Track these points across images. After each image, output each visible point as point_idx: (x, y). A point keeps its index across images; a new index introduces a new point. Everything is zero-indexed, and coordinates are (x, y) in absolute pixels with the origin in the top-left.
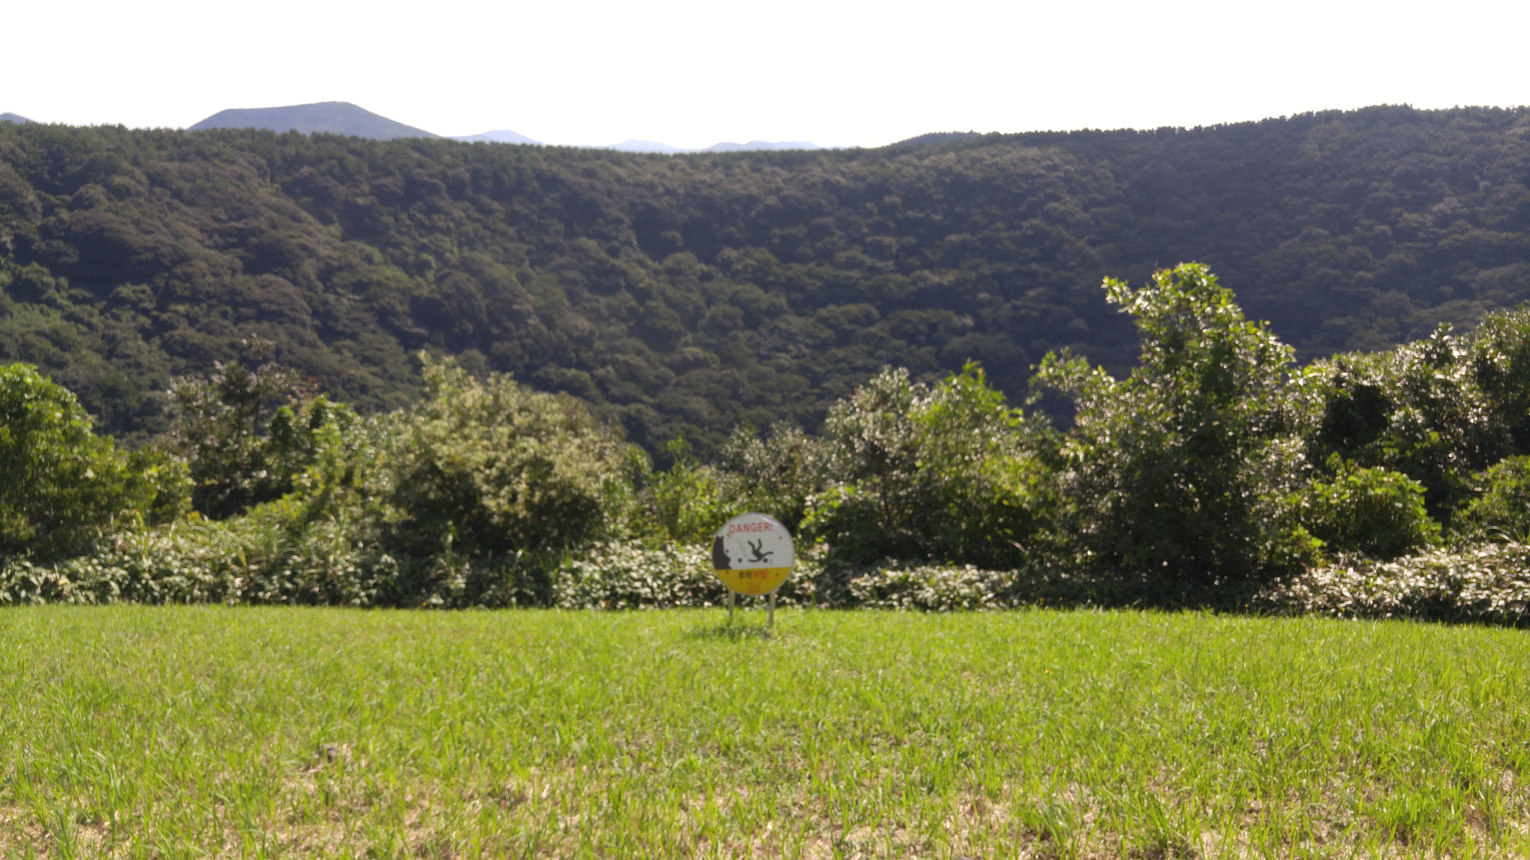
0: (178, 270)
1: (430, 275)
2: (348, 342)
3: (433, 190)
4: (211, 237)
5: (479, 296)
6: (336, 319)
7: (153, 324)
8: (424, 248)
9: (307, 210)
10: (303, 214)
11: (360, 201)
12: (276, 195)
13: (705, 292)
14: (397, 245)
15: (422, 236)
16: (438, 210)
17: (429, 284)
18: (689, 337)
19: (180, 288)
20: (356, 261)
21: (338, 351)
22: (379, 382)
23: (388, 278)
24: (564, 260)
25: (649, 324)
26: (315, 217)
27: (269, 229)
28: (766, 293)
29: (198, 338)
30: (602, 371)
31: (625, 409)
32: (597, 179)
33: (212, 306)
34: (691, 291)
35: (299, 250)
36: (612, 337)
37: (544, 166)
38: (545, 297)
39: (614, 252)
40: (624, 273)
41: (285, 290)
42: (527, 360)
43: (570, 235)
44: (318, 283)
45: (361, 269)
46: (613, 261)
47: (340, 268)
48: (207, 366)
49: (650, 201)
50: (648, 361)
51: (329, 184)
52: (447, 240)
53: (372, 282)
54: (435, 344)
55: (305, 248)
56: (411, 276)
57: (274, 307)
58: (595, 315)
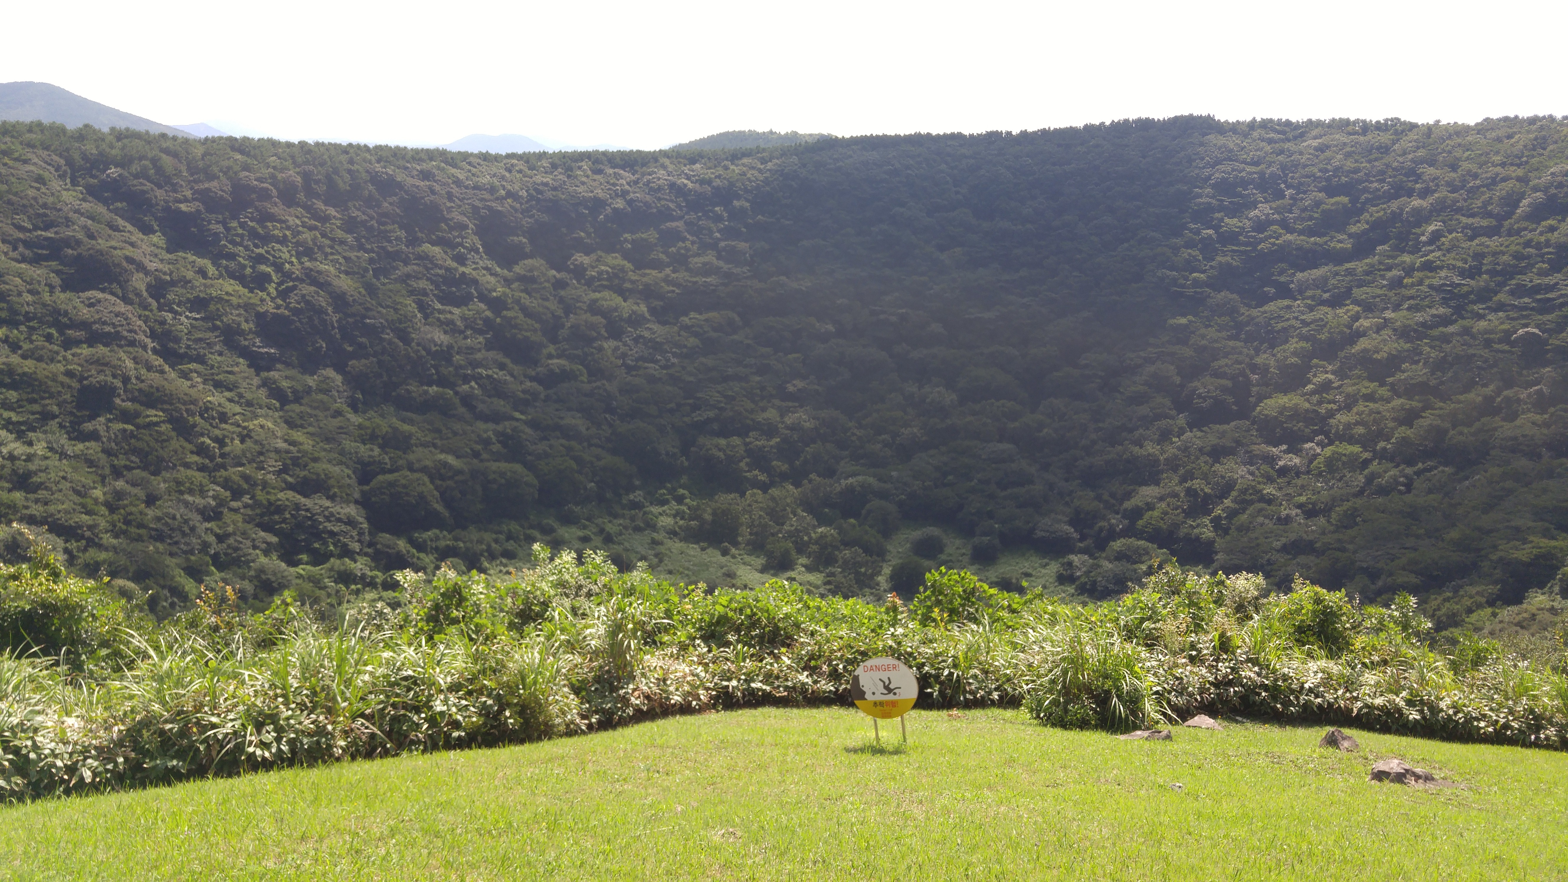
1: (272, 288)
2: (193, 366)
3: (264, 195)
4: (15, 249)
5: (330, 310)
6: (177, 340)
8: (260, 259)
9: (122, 217)
10: (121, 222)
11: (183, 207)
12: (84, 200)
13: (561, 300)
14: (232, 257)
15: (256, 246)
16: (272, 218)
17: (273, 299)
18: (551, 349)
20: (190, 275)
21: (185, 375)
22: (238, 409)
23: (227, 293)
24: (409, 269)
25: (508, 335)
26: (134, 225)
27: (86, 240)
28: (625, 301)
29: (29, 366)
30: (466, 387)
31: (500, 428)
32: (435, 181)
33: (32, 329)
34: (547, 299)
35: (125, 264)
36: (471, 350)
37: (378, 167)
38: (396, 310)
39: (461, 260)
40: (475, 282)
41: (117, 309)
42: (385, 378)
43: (413, 241)
44: (150, 300)
45: (197, 284)
46: (462, 269)
47: (173, 283)
48: (43, 398)
49: (494, 205)
50: (512, 375)
51: (145, 188)
52: (285, 249)
53: (212, 298)
54: (288, 365)
55: (130, 260)
56: (251, 291)
57: (107, 329)
58: (450, 328)
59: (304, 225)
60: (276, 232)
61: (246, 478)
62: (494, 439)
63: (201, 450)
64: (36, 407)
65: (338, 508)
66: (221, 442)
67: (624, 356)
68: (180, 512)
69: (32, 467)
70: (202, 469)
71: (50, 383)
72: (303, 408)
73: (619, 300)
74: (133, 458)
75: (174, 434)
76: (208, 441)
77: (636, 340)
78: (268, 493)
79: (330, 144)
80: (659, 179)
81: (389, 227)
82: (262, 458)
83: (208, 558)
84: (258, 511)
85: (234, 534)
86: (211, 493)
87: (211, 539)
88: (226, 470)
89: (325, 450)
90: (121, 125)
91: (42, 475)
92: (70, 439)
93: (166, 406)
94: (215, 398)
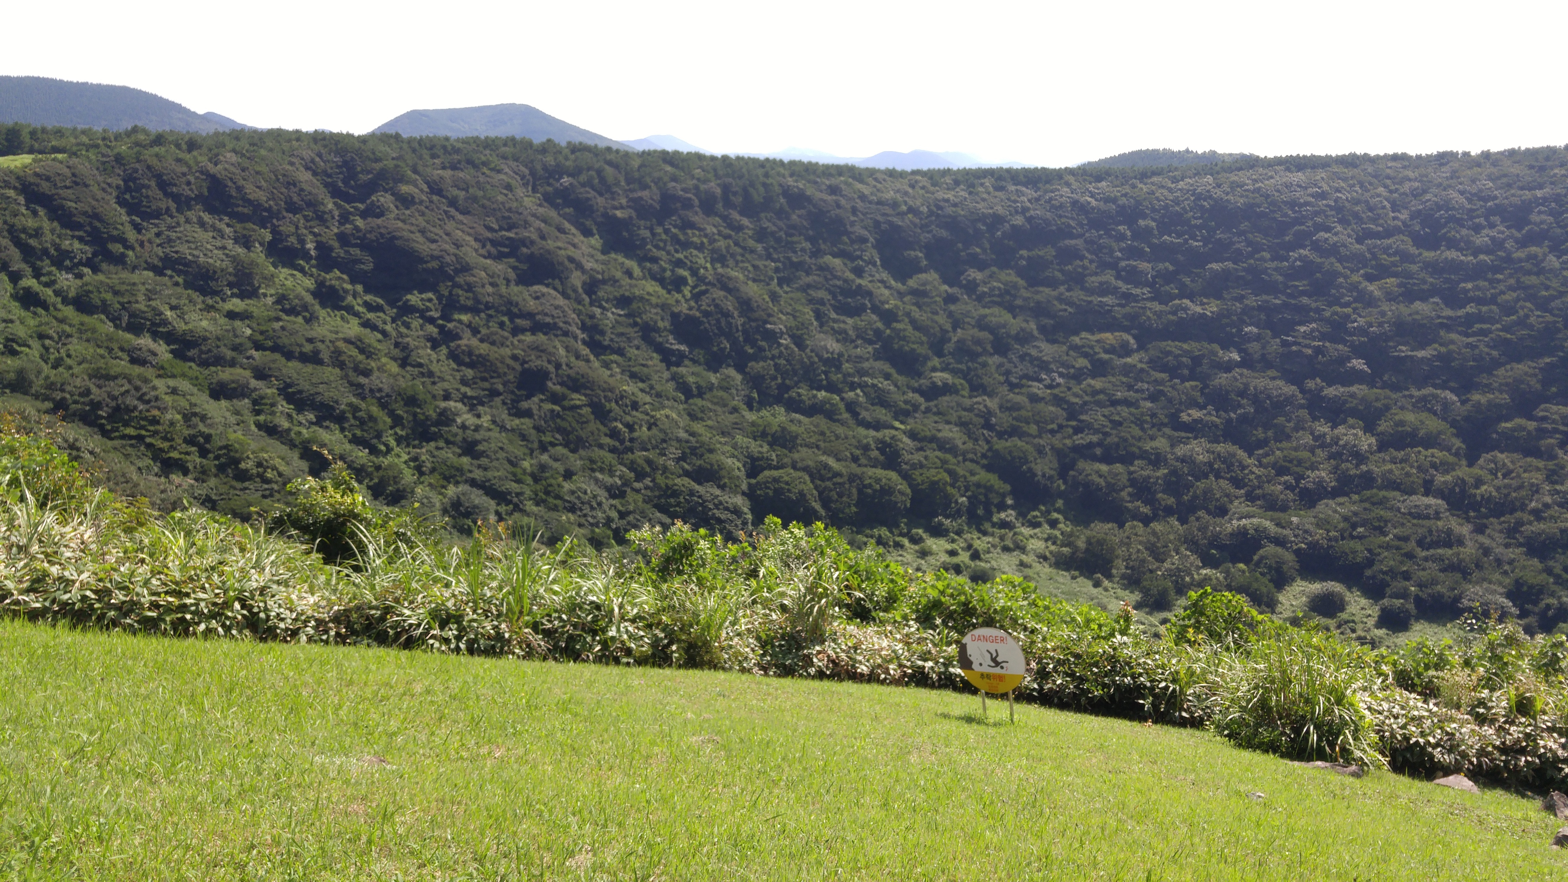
0: (460, 280)
1: (687, 291)
2: (614, 357)
3: (687, 205)
4: (484, 246)
5: (736, 314)
6: (602, 333)
7: (440, 333)
8: (679, 263)
9: (569, 221)
10: (567, 225)
11: (619, 214)
12: (540, 205)
13: (950, 315)
14: (655, 260)
15: (677, 251)
16: (692, 226)
17: (687, 301)
18: (937, 362)
19: (463, 298)
20: (618, 275)
21: (606, 365)
22: (648, 399)
23: (648, 293)
25: (896, 346)
26: (577, 228)
27: (538, 240)
28: (1014, 318)
29: (483, 348)
30: (851, 394)
31: (879, 435)
32: (842, 196)
33: (490, 316)
34: (937, 313)
35: (566, 262)
36: (860, 359)
37: (790, 181)
38: (795, 317)
39: (859, 272)
40: (870, 294)
41: (557, 302)
42: (779, 381)
43: (816, 253)
44: (584, 296)
45: (623, 283)
46: (859, 281)
47: (604, 282)
48: (492, 377)
49: (895, 219)
50: (896, 386)
51: (589, 196)
52: (701, 255)
53: (635, 297)
54: (695, 362)
55: (571, 260)
56: (669, 292)
57: (548, 320)
58: (842, 336)
59: (720, 233)
60: (695, 239)
61: (649, 462)
62: (873, 446)
63: (614, 434)
64: (486, 385)
65: (726, 497)
66: (630, 427)
67: (1008, 373)
68: (590, 488)
69: (478, 436)
70: (613, 450)
71: (499, 365)
72: (704, 403)
73: (1007, 317)
74: (558, 436)
75: (592, 417)
76: (620, 426)
77: (1022, 358)
78: (667, 478)
80: (1062, 196)
81: (795, 239)
82: (665, 445)
83: (610, 533)
84: (657, 493)
85: (634, 512)
86: (618, 473)
87: (614, 515)
88: (633, 453)
89: (720, 443)
90: (577, 139)
91: (485, 444)
92: (510, 414)
93: (588, 392)
94: (630, 387)
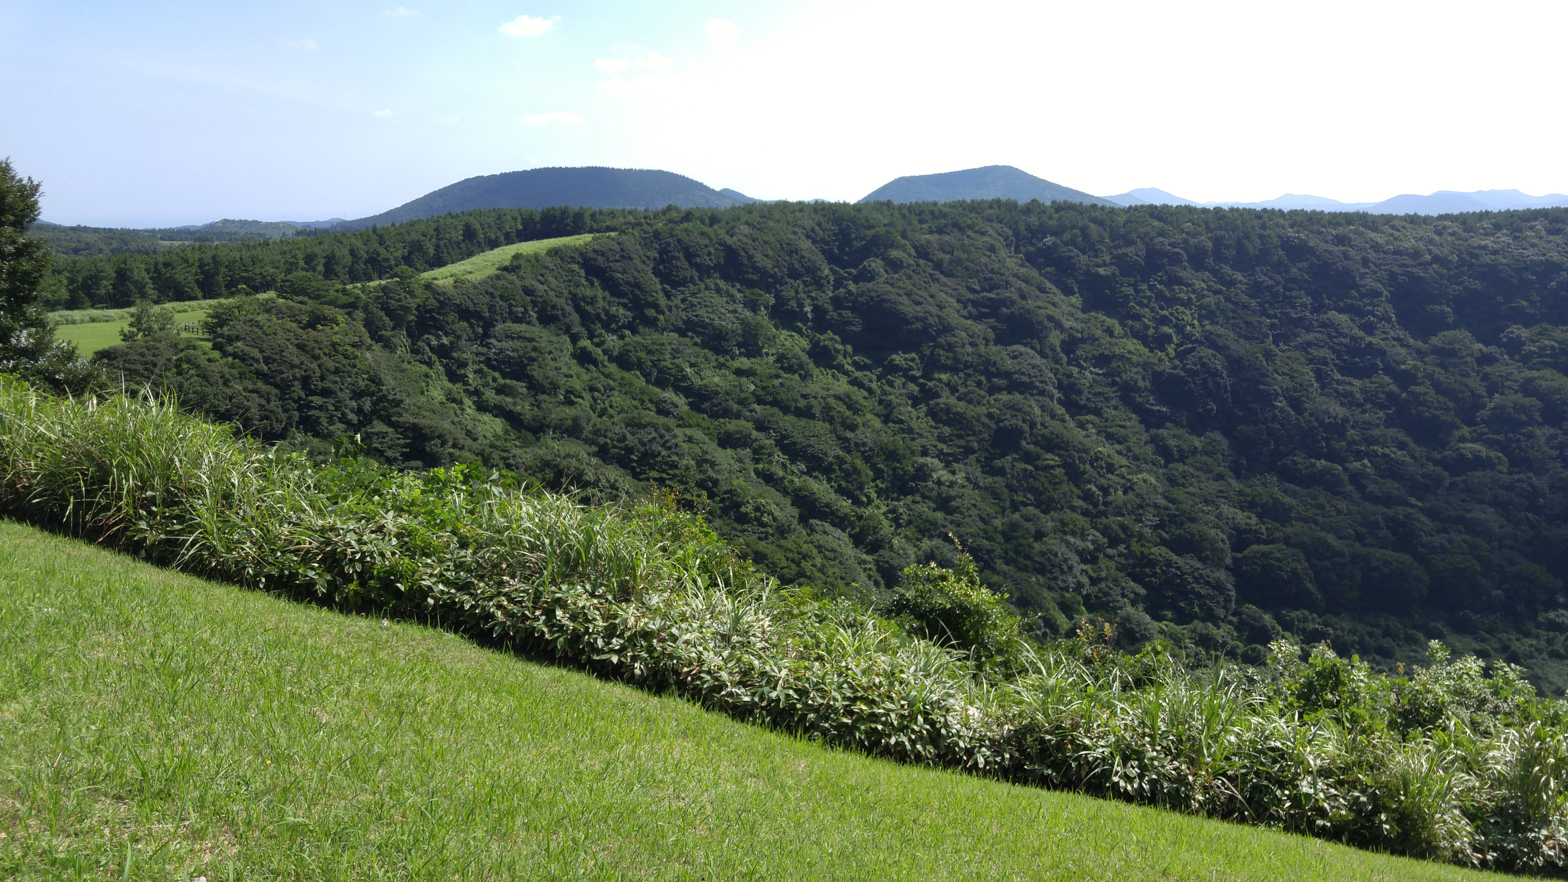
0: (941, 340)
1: (1171, 349)
2: (1090, 417)
3: (1175, 259)
4: (966, 307)
5: (1225, 374)
6: (1079, 392)
7: (920, 391)
8: (1164, 321)
9: (1050, 280)
10: (1048, 284)
11: (1101, 271)
12: (1022, 265)
13: (1485, 377)
14: (1138, 317)
15: (1162, 308)
16: (1179, 281)
17: (1171, 360)
18: (1465, 431)
19: (944, 356)
20: (1098, 333)
21: (1082, 426)
22: (1124, 462)
23: (1129, 352)
24: (1311, 337)
25: (1414, 412)
26: (1058, 287)
27: (1019, 300)
29: (962, 407)
30: (1357, 465)
31: (1391, 512)
32: (1351, 246)
33: (968, 375)
34: (1468, 376)
35: (1046, 322)
36: (1368, 425)
37: (1291, 232)
38: (1292, 378)
39: (1369, 329)
40: (1382, 353)
41: (1034, 362)
42: (1272, 447)
43: (1319, 309)
44: (1062, 355)
45: (1103, 342)
46: (1369, 339)
47: (1083, 340)
48: (968, 435)
49: (1415, 270)
50: (1413, 457)
51: (1072, 254)
52: (1188, 312)
53: (1115, 356)
54: (1177, 424)
55: (1051, 318)
56: (1151, 351)
57: (1025, 379)
58: (1347, 400)
59: (1209, 289)
60: (1182, 295)
61: (1124, 528)
62: (1382, 524)
63: (1087, 497)
64: (962, 442)
65: (1208, 571)
66: (1105, 490)
68: (1062, 550)
69: (952, 493)
70: (1086, 513)
71: (975, 423)
72: (1186, 468)
73: (1562, 380)
74: (1029, 496)
75: (1065, 478)
76: (1094, 489)
78: (1143, 546)
79: (1244, 209)
81: (1294, 293)
82: (1141, 511)
83: (1080, 598)
84: (1131, 561)
85: (1106, 579)
86: (1090, 538)
87: (1085, 580)
88: (1107, 518)
89: (1203, 511)
90: (1061, 198)
91: (959, 500)
92: (983, 472)
93: (1062, 452)
94: (1105, 449)
